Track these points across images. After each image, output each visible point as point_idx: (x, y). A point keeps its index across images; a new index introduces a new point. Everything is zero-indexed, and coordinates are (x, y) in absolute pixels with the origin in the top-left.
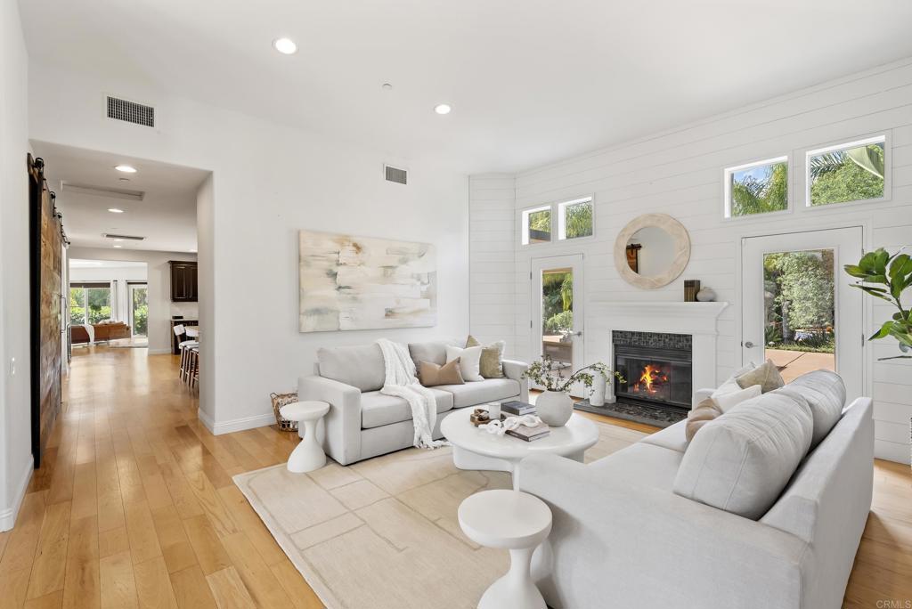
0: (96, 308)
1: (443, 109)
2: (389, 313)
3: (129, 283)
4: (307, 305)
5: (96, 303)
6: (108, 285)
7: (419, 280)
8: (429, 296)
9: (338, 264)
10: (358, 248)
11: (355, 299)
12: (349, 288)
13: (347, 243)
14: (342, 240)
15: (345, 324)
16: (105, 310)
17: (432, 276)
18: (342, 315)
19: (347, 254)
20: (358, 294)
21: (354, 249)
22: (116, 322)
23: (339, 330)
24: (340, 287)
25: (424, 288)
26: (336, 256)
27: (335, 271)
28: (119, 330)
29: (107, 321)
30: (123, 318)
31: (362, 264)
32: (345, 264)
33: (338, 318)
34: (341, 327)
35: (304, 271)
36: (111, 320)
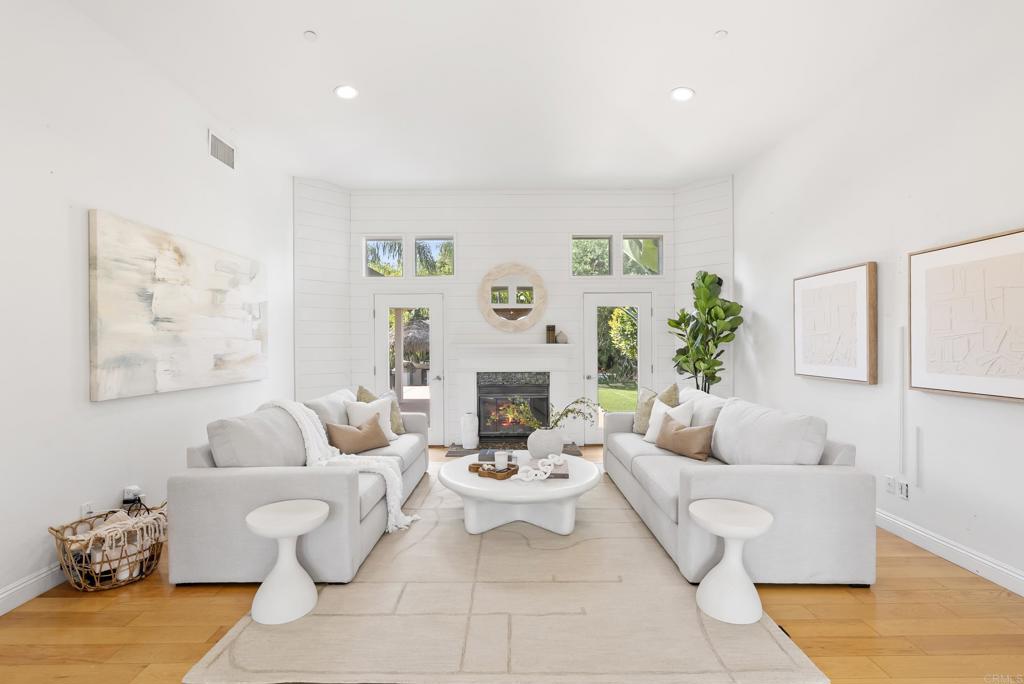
1: (347, 92)
2: (219, 362)
4: (106, 350)
7: (250, 313)
8: (260, 336)
9: (155, 280)
10: (181, 256)
11: (177, 340)
12: (168, 320)
13: (166, 246)
14: (160, 239)
15: (165, 383)
17: (263, 306)
18: (161, 367)
19: (166, 265)
20: (181, 331)
21: (176, 256)
23: (157, 393)
24: (157, 320)
25: (255, 325)
26: (150, 265)
27: (150, 291)
31: (186, 282)
32: (163, 280)
33: (155, 372)
34: (158, 389)
35: (103, 286)
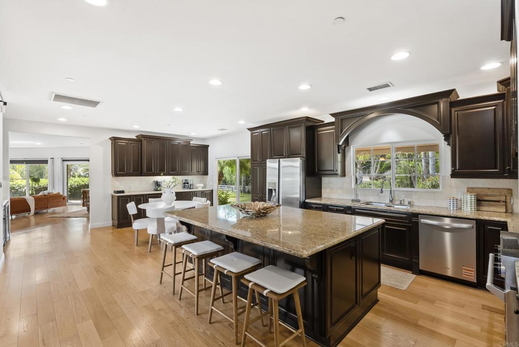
0: (36, 180)
3: (63, 161)
5: (36, 177)
6: (46, 162)
16: (43, 182)
22: (55, 193)
28: (57, 200)
29: (46, 192)
30: (58, 189)
36: (50, 190)
